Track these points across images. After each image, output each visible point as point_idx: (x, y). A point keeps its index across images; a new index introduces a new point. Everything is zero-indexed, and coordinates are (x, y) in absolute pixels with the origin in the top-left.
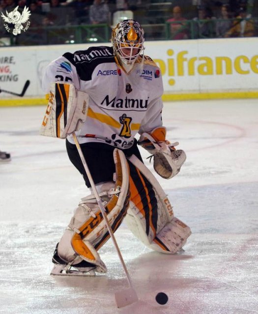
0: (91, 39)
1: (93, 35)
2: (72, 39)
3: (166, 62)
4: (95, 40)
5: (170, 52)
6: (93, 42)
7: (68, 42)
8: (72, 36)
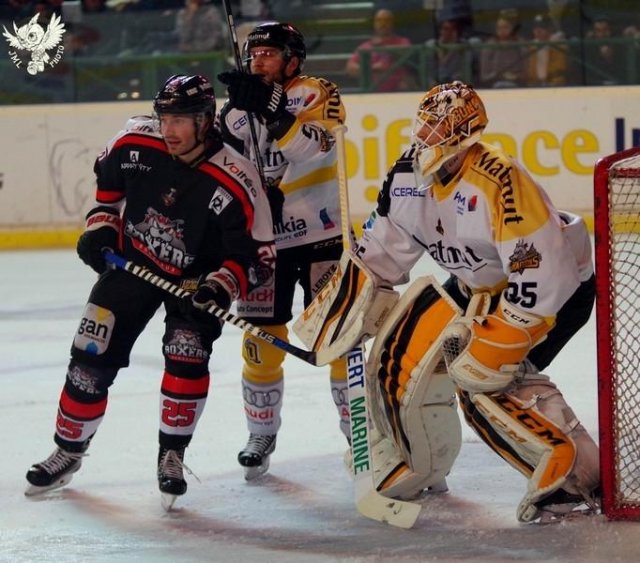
2: (136, 89)
3: (360, 146)
7: (123, 95)
8: (135, 82)
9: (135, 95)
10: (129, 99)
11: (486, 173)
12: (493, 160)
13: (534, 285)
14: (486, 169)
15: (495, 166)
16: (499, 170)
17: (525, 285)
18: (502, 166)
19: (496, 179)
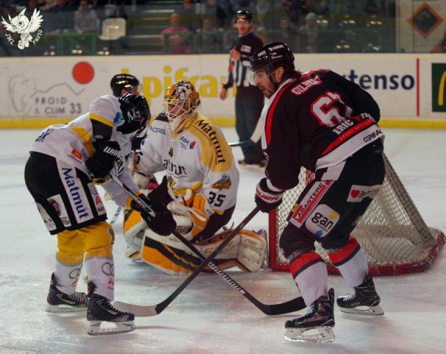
0: (74, 51)
1: (78, 47)
2: (52, 50)
3: (162, 80)
4: (80, 52)
5: (167, 69)
6: (77, 55)
7: (46, 53)
8: (52, 47)
9: (53, 53)
10: (49, 55)
11: (202, 130)
12: (206, 124)
13: (224, 196)
14: (202, 128)
15: (207, 127)
16: (209, 130)
17: (220, 196)
18: (211, 128)
19: (208, 135)
